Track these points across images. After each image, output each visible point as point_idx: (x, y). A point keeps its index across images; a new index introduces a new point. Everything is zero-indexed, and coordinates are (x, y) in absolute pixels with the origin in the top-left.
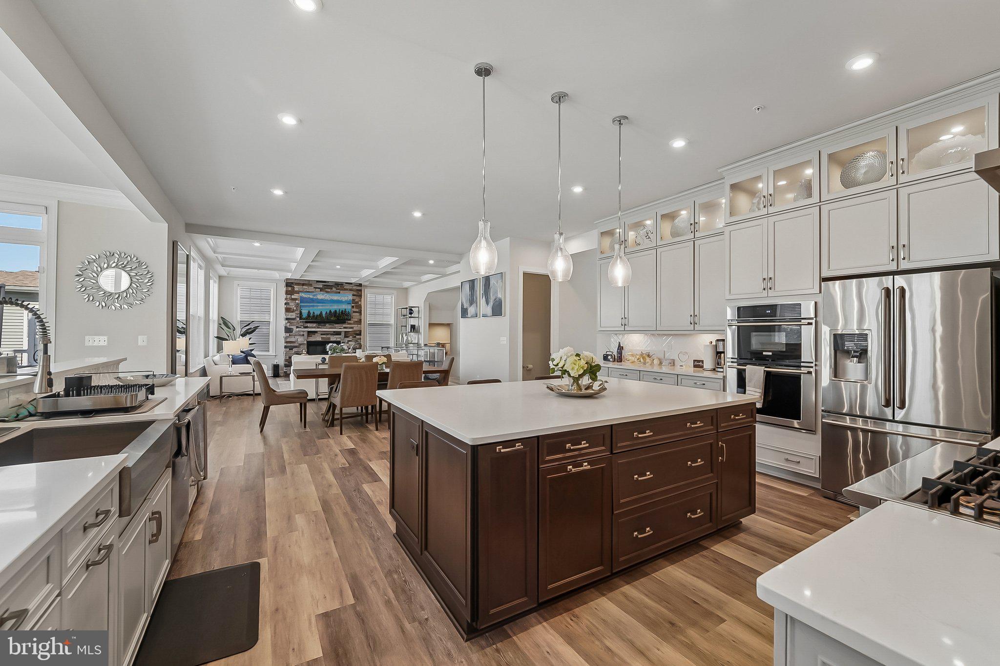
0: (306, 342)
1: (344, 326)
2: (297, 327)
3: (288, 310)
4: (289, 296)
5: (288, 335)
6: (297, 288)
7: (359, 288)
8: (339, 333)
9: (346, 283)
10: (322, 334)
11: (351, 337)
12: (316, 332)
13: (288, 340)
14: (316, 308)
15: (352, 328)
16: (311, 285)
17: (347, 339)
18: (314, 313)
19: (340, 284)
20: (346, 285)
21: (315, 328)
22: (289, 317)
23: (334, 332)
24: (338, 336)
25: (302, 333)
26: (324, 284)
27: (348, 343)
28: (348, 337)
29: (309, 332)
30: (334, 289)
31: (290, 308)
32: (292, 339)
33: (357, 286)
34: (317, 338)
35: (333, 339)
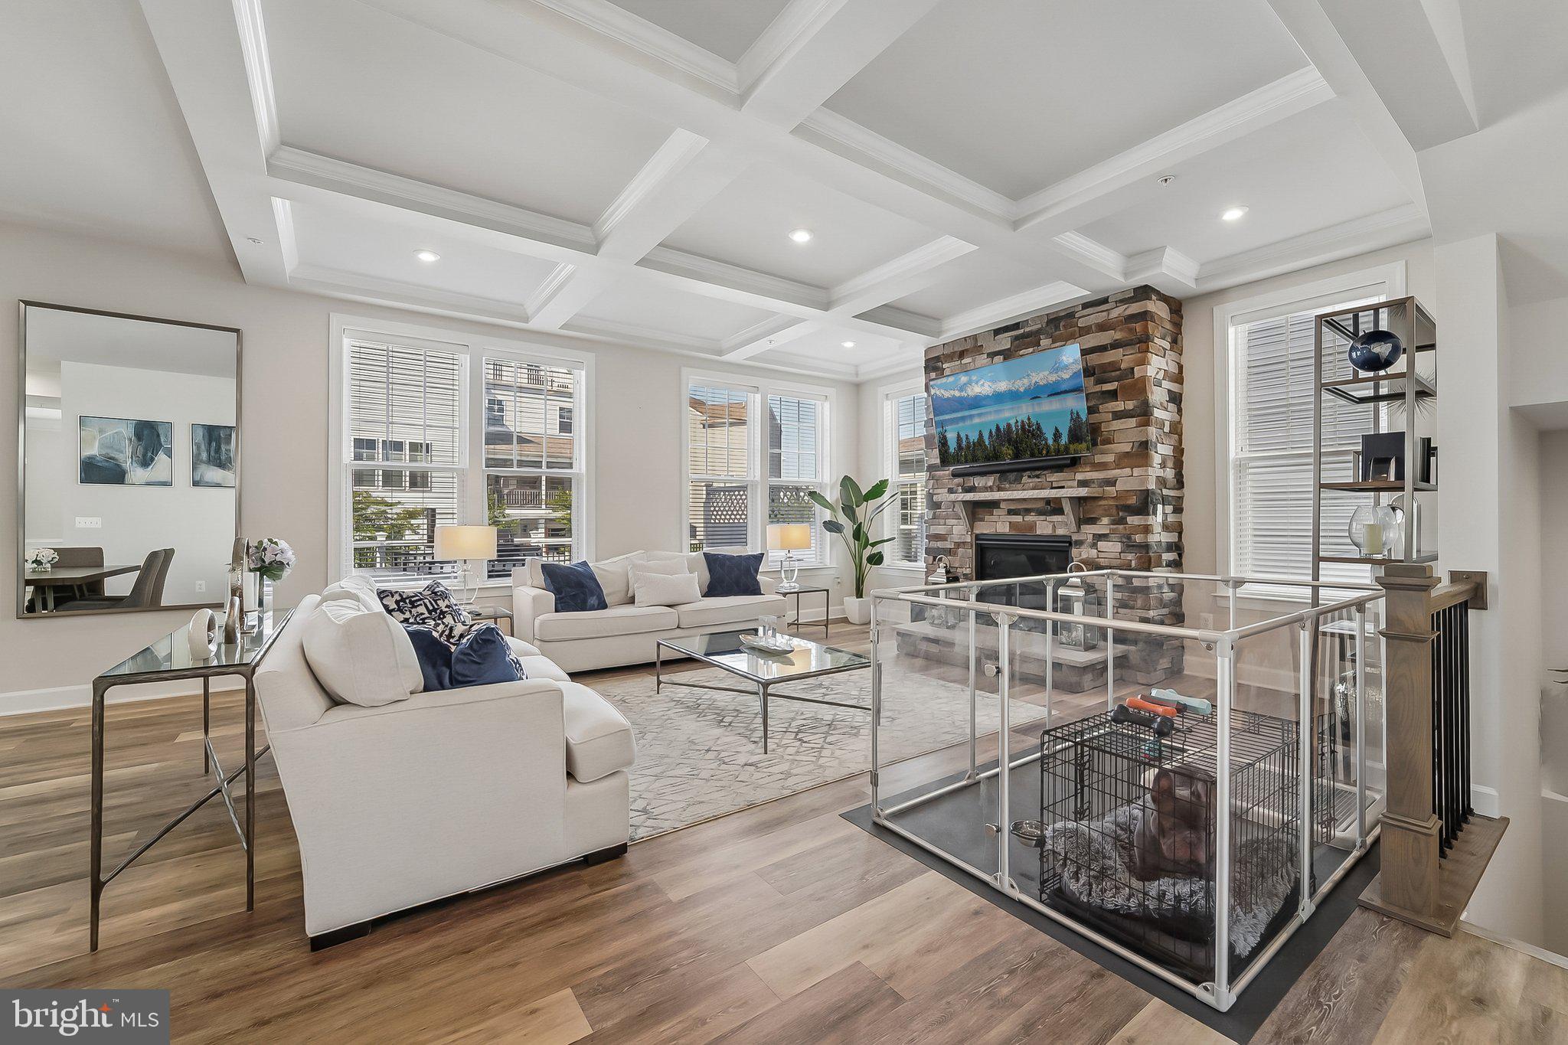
0: (969, 539)
1: (1080, 476)
2: (950, 492)
5: (933, 515)
6: (947, 369)
7: (1134, 308)
8: (1060, 507)
9: (1085, 306)
10: (1010, 512)
11: (1105, 520)
12: (994, 504)
13: (934, 531)
14: (968, 423)
15: (1112, 482)
17: (1089, 530)
18: (959, 437)
19: (1062, 317)
20: (1086, 312)
21: (990, 489)
22: (930, 462)
23: (1045, 502)
24: (1060, 518)
25: (960, 510)
28: (1092, 521)
29: (976, 505)
31: (930, 437)
32: (940, 530)
33: (1124, 301)
34: (998, 525)
35: (1044, 527)
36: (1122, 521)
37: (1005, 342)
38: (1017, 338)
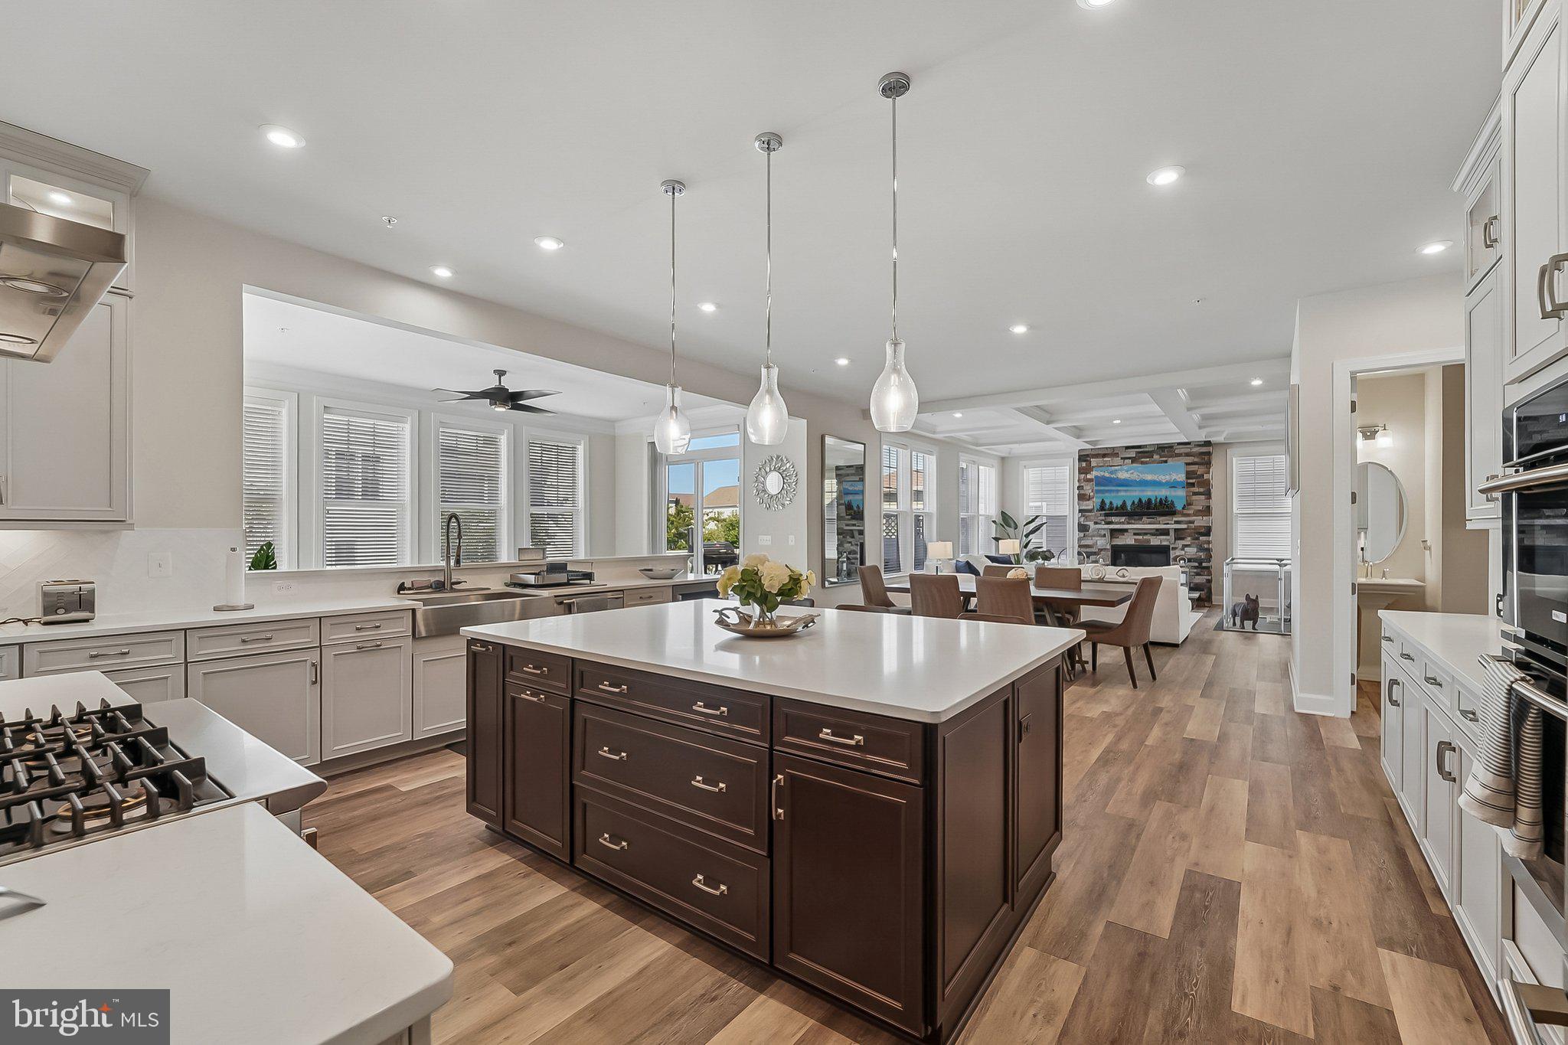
0: (1108, 547)
1: (1175, 519)
2: (1096, 523)
3: (1082, 497)
4: (1083, 476)
5: (1082, 535)
6: (1094, 462)
7: (1204, 449)
8: (1165, 532)
9: (1179, 444)
10: (1135, 534)
11: (1189, 538)
12: (1126, 530)
13: (1083, 542)
15: (1193, 522)
16: (1117, 455)
17: (1180, 543)
19: (1166, 447)
20: (1178, 447)
21: (1123, 523)
22: (1083, 508)
23: (1157, 530)
24: (1164, 537)
25: (1103, 532)
26: (1137, 450)
27: (1183, 549)
28: (1182, 539)
29: (1112, 531)
30: (1156, 457)
31: (1085, 495)
32: (1088, 542)
33: (1199, 447)
34: (1129, 540)
35: (1155, 541)
36: (1198, 539)
37: (1132, 453)
38: (1140, 452)
